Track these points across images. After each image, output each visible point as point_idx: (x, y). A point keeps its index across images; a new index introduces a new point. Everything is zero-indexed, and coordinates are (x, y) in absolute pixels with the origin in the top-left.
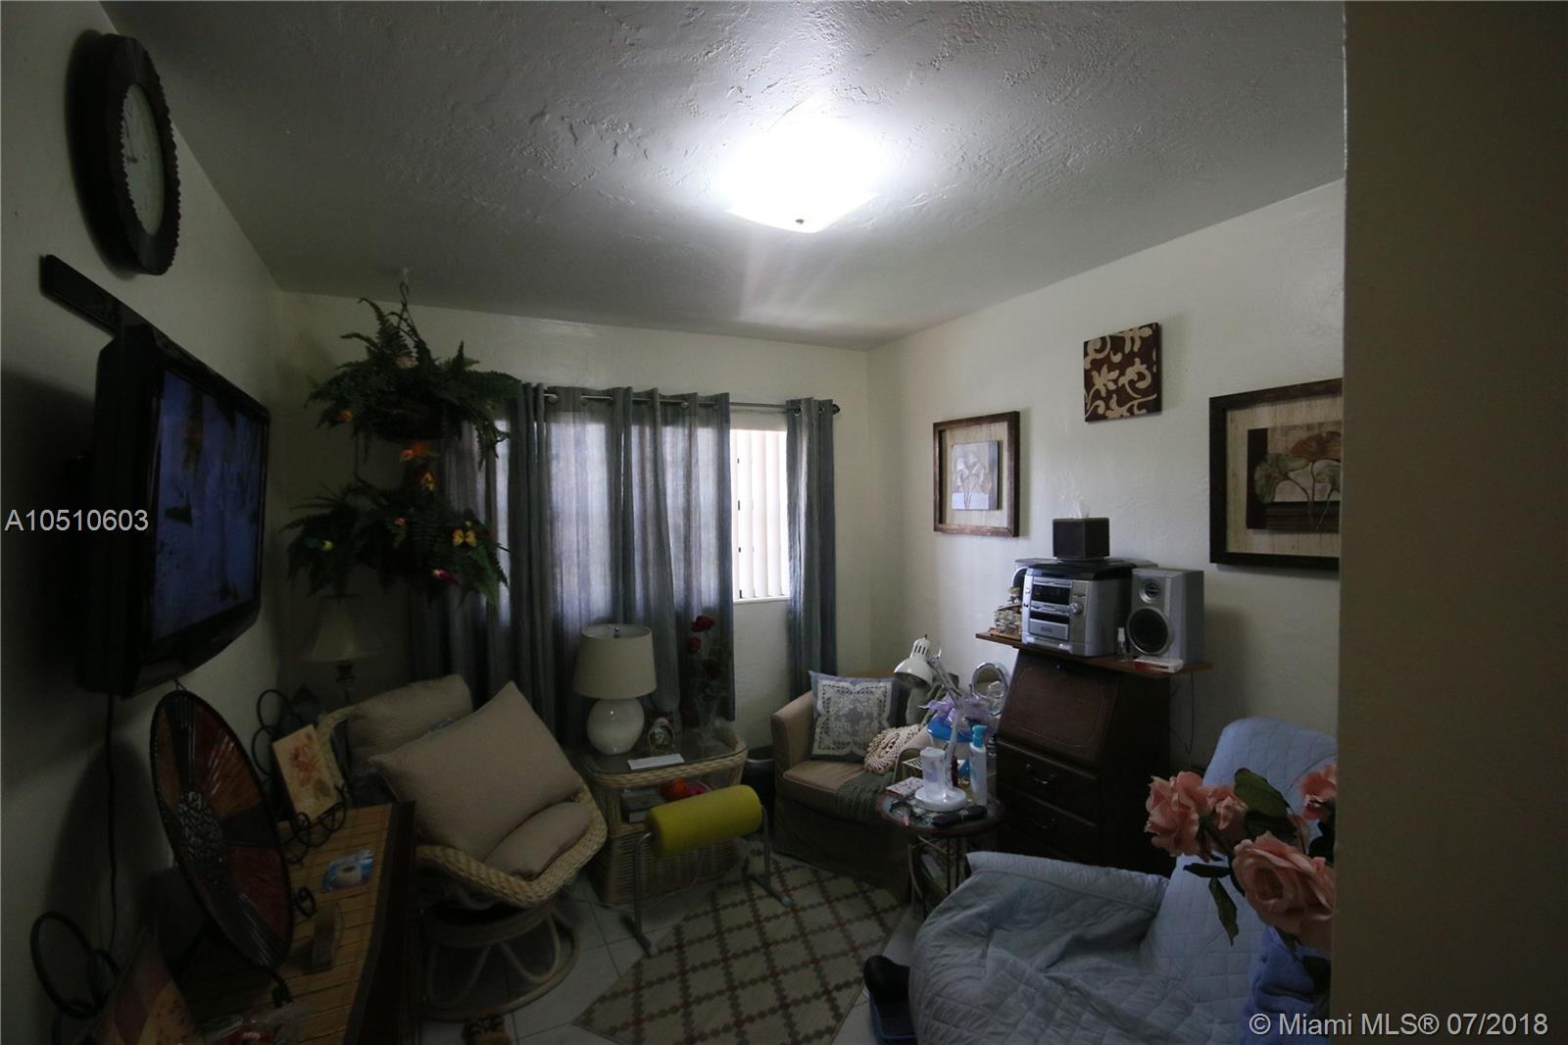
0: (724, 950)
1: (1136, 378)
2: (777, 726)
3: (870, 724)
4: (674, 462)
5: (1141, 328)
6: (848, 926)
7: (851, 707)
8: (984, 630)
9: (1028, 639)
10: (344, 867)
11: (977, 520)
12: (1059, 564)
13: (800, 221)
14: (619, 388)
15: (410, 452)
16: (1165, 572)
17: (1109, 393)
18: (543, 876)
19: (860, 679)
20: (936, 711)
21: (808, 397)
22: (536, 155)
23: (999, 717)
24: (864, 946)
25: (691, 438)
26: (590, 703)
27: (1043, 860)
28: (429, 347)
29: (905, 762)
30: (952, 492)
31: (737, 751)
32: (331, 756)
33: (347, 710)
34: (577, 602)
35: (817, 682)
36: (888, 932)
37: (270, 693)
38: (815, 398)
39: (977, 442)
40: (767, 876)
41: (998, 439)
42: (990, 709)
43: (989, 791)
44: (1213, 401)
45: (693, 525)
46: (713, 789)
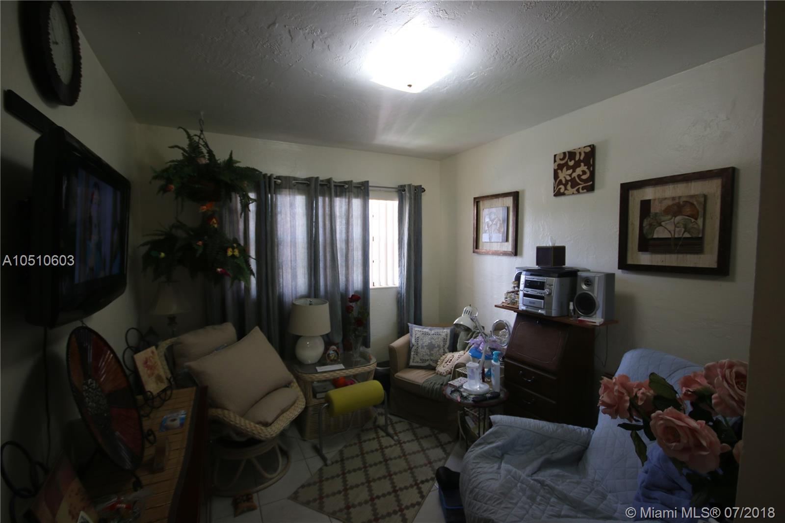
0: (364, 463)
1: (581, 173)
2: (392, 351)
3: (439, 350)
4: (340, 216)
5: (585, 147)
6: (427, 451)
7: (430, 341)
8: (499, 303)
9: (522, 307)
10: (171, 419)
11: (496, 247)
12: (539, 270)
13: (410, 86)
14: (312, 177)
15: (205, 207)
16: (595, 274)
17: (567, 181)
18: (272, 425)
19: (434, 328)
20: (473, 344)
21: (410, 183)
22: (271, 48)
23: (506, 347)
24: (435, 461)
25: (349, 204)
26: (298, 338)
27: (529, 419)
28: (214, 153)
29: (457, 370)
30: (483, 233)
31: (371, 364)
32: (165, 363)
33: (173, 340)
34: (290, 287)
35: (412, 329)
36: (448, 455)
37: (132, 330)
38: (413, 184)
39: (496, 207)
40: (386, 425)
41: (507, 206)
42: (501, 344)
43: (501, 385)
44: (623, 185)
45: (350, 248)
46: (359, 382)
